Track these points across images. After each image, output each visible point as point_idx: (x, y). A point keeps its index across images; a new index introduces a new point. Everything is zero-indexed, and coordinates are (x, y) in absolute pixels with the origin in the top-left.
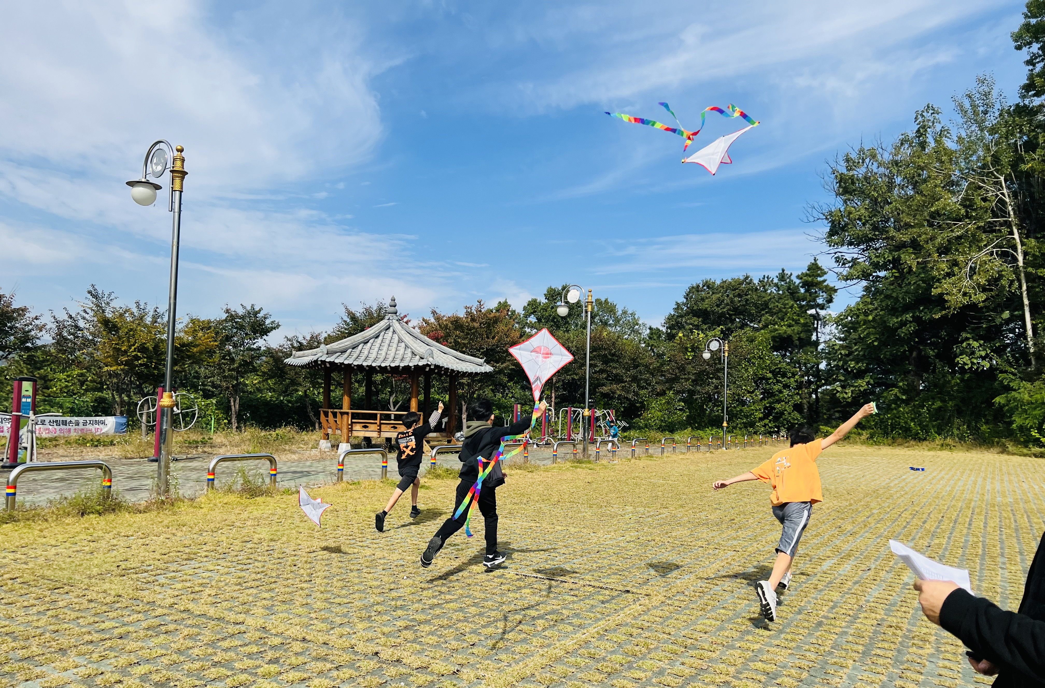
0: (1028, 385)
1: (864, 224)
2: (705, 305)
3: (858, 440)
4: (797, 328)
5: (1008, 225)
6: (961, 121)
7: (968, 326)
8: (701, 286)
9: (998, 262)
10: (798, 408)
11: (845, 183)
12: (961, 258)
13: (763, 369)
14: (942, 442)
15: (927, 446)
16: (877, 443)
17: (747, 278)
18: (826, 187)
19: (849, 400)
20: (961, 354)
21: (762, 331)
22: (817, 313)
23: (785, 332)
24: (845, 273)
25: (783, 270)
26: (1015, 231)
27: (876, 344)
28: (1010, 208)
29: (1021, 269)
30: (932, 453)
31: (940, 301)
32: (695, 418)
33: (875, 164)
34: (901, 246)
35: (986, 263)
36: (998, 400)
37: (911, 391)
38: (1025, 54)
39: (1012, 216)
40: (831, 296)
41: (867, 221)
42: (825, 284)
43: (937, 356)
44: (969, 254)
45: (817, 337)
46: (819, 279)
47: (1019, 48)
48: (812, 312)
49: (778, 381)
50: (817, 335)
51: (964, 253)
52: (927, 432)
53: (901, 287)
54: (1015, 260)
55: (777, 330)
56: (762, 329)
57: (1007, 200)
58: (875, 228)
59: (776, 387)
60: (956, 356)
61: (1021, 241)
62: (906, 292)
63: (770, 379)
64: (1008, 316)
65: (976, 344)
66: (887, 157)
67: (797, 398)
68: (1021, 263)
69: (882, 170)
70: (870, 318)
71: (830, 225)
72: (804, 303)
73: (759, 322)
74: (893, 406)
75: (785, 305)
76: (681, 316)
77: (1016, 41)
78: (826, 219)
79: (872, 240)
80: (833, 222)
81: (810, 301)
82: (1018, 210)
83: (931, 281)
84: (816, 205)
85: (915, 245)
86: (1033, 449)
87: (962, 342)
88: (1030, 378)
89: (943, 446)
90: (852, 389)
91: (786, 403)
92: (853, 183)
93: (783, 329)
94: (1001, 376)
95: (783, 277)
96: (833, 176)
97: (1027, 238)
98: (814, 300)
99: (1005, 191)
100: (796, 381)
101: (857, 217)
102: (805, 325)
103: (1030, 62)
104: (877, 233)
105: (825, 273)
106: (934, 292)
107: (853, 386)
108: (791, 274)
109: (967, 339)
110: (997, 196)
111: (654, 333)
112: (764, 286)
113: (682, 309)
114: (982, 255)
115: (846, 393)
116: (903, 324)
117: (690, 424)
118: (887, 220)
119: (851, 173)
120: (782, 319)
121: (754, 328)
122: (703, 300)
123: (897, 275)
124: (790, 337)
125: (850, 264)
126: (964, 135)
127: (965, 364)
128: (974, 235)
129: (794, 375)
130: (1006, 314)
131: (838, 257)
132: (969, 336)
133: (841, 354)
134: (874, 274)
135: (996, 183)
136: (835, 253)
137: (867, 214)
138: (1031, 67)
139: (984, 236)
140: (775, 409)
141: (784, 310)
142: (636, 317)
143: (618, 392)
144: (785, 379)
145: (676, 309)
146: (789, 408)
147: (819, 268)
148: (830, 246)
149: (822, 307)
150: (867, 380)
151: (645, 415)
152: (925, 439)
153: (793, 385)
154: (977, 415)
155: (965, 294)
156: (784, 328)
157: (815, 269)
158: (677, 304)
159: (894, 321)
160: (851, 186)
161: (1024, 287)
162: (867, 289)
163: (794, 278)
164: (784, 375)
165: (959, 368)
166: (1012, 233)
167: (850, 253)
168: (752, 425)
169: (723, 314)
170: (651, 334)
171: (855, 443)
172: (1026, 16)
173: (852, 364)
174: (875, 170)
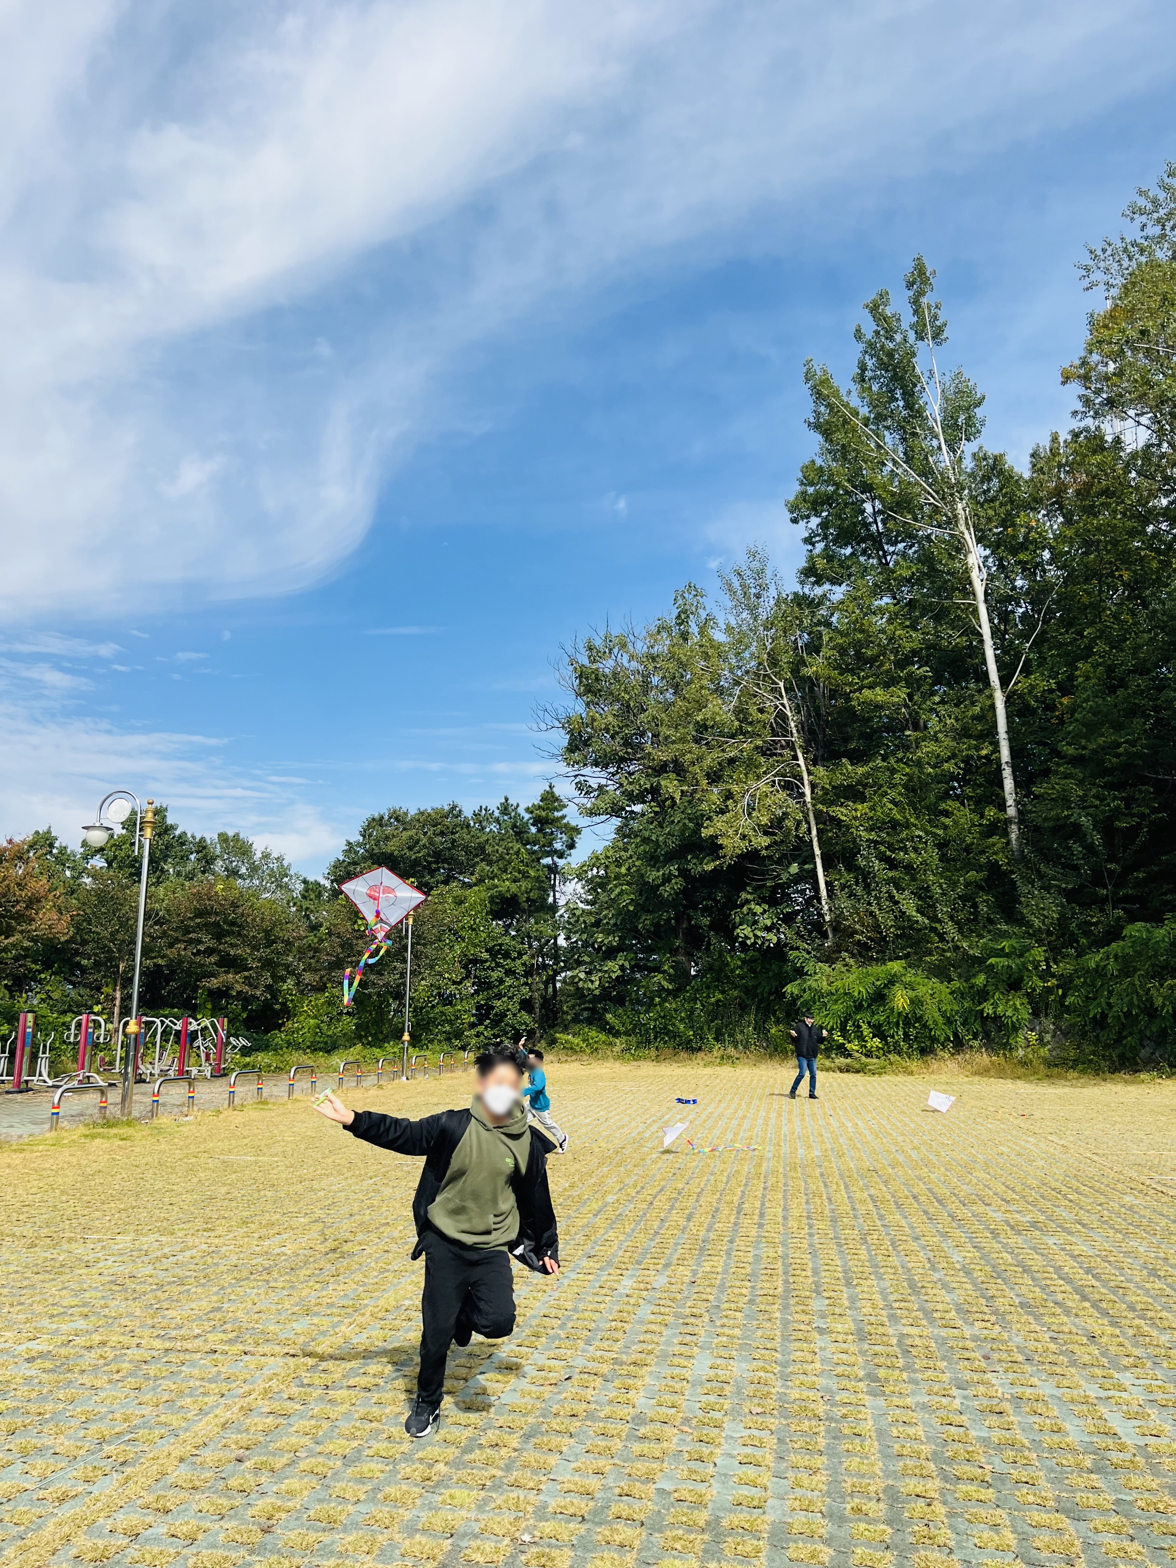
0: (825, 967)
1: (612, 737)
2: (391, 847)
3: (609, 1053)
4: (524, 885)
5: (791, 746)
6: (730, 604)
7: (748, 884)
8: (386, 817)
9: (782, 795)
10: (526, 1005)
11: (587, 679)
12: (735, 788)
13: (475, 946)
14: (721, 1052)
15: (703, 1059)
16: (637, 1058)
17: (454, 808)
18: (562, 682)
19: (597, 992)
20: (741, 924)
21: (476, 888)
22: (554, 863)
23: (508, 891)
24: (589, 805)
25: (507, 800)
26: (800, 755)
27: (631, 908)
28: (793, 724)
29: (809, 805)
30: (708, 1071)
31: (713, 847)
32: (368, 1027)
33: (626, 657)
34: (661, 769)
35: (767, 796)
36: (791, 989)
37: (681, 978)
38: (802, 530)
39: (796, 735)
40: (572, 839)
41: (618, 733)
42: (565, 821)
43: (711, 927)
44: (745, 783)
45: (555, 899)
46: (557, 814)
47: (795, 521)
48: (547, 861)
49: (498, 965)
50: (554, 896)
51: (739, 781)
52: (702, 1039)
53: (662, 827)
54: (803, 795)
55: (497, 887)
56: (475, 885)
57: (789, 714)
58: (627, 743)
59: (495, 975)
60: (735, 927)
61: (807, 769)
62: (669, 833)
63: (486, 961)
64: (797, 870)
65: (758, 909)
66: (641, 648)
67: (525, 990)
68: (808, 799)
69: (634, 665)
70: (623, 870)
71: (568, 736)
72: (536, 848)
73: (472, 874)
74: (657, 999)
75: (508, 849)
76: (355, 863)
77: (792, 512)
78: (563, 727)
79: (622, 760)
80: (571, 732)
81: (544, 846)
82: (802, 727)
83: (699, 820)
84: (549, 708)
85: (679, 769)
86: (837, 1061)
87: (741, 906)
88: (829, 959)
89: (725, 1059)
90: (600, 974)
91: (509, 998)
92: (597, 679)
93: (506, 886)
94: (792, 954)
95: (506, 809)
96: (571, 668)
97: (814, 765)
98: (550, 844)
99: (785, 701)
100: (524, 964)
101: (603, 726)
102: (537, 879)
103: (808, 541)
104: (629, 750)
105: (565, 806)
106: (705, 833)
107: (600, 971)
108: (518, 806)
109: (747, 902)
110: (777, 707)
111: (312, 890)
112: (481, 822)
113: (356, 853)
114: (763, 786)
115: (592, 982)
116: (667, 879)
117: (360, 1038)
118: (642, 734)
119: (594, 667)
120: (505, 871)
121: (464, 883)
122: (387, 838)
123: (657, 809)
124: (514, 897)
125: (596, 793)
126: (733, 623)
127: (747, 937)
128: (750, 759)
129: (520, 955)
130: (794, 868)
131: (580, 782)
132: (749, 897)
133: (585, 922)
134: (628, 809)
135: (773, 690)
136: (576, 776)
137: (615, 723)
138: (810, 547)
139: (762, 759)
140: (493, 1008)
141: (507, 857)
142: (285, 863)
143: (238, 987)
144: (509, 961)
145: (346, 852)
146: (514, 1006)
147: (557, 799)
148: (568, 764)
149: (561, 855)
150: (620, 963)
151: (289, 1024)
152: (700, 1049)
153: (520, 970)
154: (766, 1012)
155: (744, 837)
156: (507, 883)
157: (550, 800)
158: (349, 843)
159: (654, 875)
160: (595, 684)
161: (814, 832)
162: (619, 830)
163: (521, 811)
164: (506, 955)
165: (740, 943)
166: (795, 758)
167: (595, 776)
168: (458, 1035)
169: (416, 862)
170: (307, 890)
171: (605, 1058)
172: (802, 484)
173: (600, 937)
174: (626, 664)
